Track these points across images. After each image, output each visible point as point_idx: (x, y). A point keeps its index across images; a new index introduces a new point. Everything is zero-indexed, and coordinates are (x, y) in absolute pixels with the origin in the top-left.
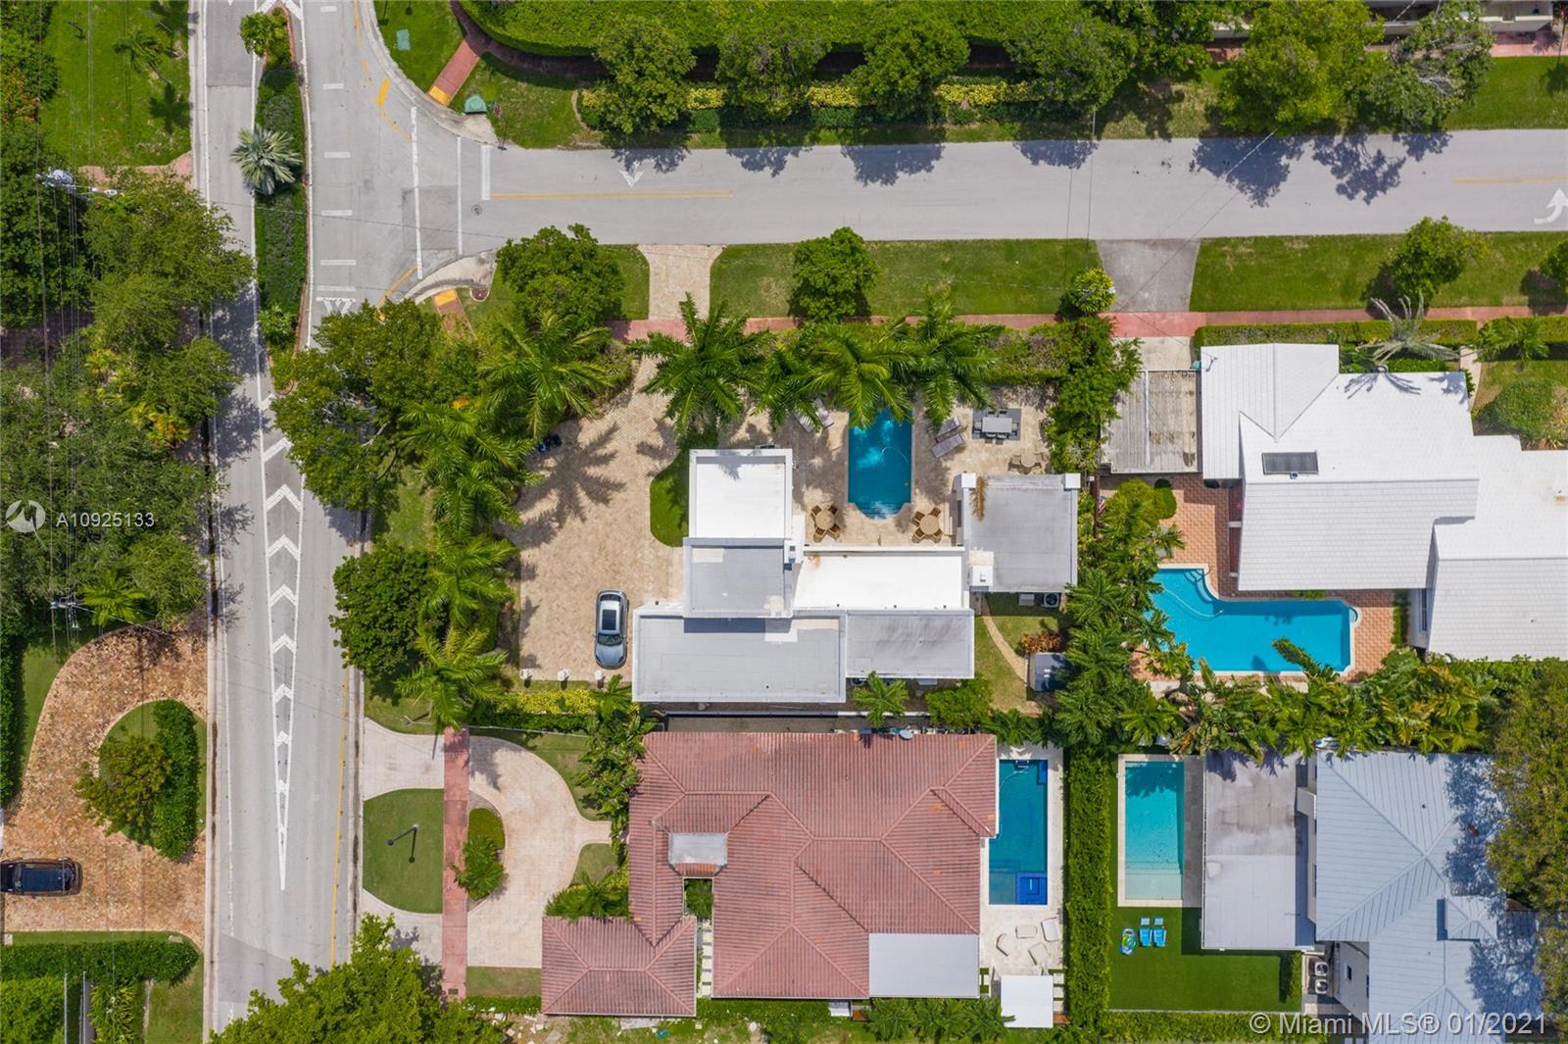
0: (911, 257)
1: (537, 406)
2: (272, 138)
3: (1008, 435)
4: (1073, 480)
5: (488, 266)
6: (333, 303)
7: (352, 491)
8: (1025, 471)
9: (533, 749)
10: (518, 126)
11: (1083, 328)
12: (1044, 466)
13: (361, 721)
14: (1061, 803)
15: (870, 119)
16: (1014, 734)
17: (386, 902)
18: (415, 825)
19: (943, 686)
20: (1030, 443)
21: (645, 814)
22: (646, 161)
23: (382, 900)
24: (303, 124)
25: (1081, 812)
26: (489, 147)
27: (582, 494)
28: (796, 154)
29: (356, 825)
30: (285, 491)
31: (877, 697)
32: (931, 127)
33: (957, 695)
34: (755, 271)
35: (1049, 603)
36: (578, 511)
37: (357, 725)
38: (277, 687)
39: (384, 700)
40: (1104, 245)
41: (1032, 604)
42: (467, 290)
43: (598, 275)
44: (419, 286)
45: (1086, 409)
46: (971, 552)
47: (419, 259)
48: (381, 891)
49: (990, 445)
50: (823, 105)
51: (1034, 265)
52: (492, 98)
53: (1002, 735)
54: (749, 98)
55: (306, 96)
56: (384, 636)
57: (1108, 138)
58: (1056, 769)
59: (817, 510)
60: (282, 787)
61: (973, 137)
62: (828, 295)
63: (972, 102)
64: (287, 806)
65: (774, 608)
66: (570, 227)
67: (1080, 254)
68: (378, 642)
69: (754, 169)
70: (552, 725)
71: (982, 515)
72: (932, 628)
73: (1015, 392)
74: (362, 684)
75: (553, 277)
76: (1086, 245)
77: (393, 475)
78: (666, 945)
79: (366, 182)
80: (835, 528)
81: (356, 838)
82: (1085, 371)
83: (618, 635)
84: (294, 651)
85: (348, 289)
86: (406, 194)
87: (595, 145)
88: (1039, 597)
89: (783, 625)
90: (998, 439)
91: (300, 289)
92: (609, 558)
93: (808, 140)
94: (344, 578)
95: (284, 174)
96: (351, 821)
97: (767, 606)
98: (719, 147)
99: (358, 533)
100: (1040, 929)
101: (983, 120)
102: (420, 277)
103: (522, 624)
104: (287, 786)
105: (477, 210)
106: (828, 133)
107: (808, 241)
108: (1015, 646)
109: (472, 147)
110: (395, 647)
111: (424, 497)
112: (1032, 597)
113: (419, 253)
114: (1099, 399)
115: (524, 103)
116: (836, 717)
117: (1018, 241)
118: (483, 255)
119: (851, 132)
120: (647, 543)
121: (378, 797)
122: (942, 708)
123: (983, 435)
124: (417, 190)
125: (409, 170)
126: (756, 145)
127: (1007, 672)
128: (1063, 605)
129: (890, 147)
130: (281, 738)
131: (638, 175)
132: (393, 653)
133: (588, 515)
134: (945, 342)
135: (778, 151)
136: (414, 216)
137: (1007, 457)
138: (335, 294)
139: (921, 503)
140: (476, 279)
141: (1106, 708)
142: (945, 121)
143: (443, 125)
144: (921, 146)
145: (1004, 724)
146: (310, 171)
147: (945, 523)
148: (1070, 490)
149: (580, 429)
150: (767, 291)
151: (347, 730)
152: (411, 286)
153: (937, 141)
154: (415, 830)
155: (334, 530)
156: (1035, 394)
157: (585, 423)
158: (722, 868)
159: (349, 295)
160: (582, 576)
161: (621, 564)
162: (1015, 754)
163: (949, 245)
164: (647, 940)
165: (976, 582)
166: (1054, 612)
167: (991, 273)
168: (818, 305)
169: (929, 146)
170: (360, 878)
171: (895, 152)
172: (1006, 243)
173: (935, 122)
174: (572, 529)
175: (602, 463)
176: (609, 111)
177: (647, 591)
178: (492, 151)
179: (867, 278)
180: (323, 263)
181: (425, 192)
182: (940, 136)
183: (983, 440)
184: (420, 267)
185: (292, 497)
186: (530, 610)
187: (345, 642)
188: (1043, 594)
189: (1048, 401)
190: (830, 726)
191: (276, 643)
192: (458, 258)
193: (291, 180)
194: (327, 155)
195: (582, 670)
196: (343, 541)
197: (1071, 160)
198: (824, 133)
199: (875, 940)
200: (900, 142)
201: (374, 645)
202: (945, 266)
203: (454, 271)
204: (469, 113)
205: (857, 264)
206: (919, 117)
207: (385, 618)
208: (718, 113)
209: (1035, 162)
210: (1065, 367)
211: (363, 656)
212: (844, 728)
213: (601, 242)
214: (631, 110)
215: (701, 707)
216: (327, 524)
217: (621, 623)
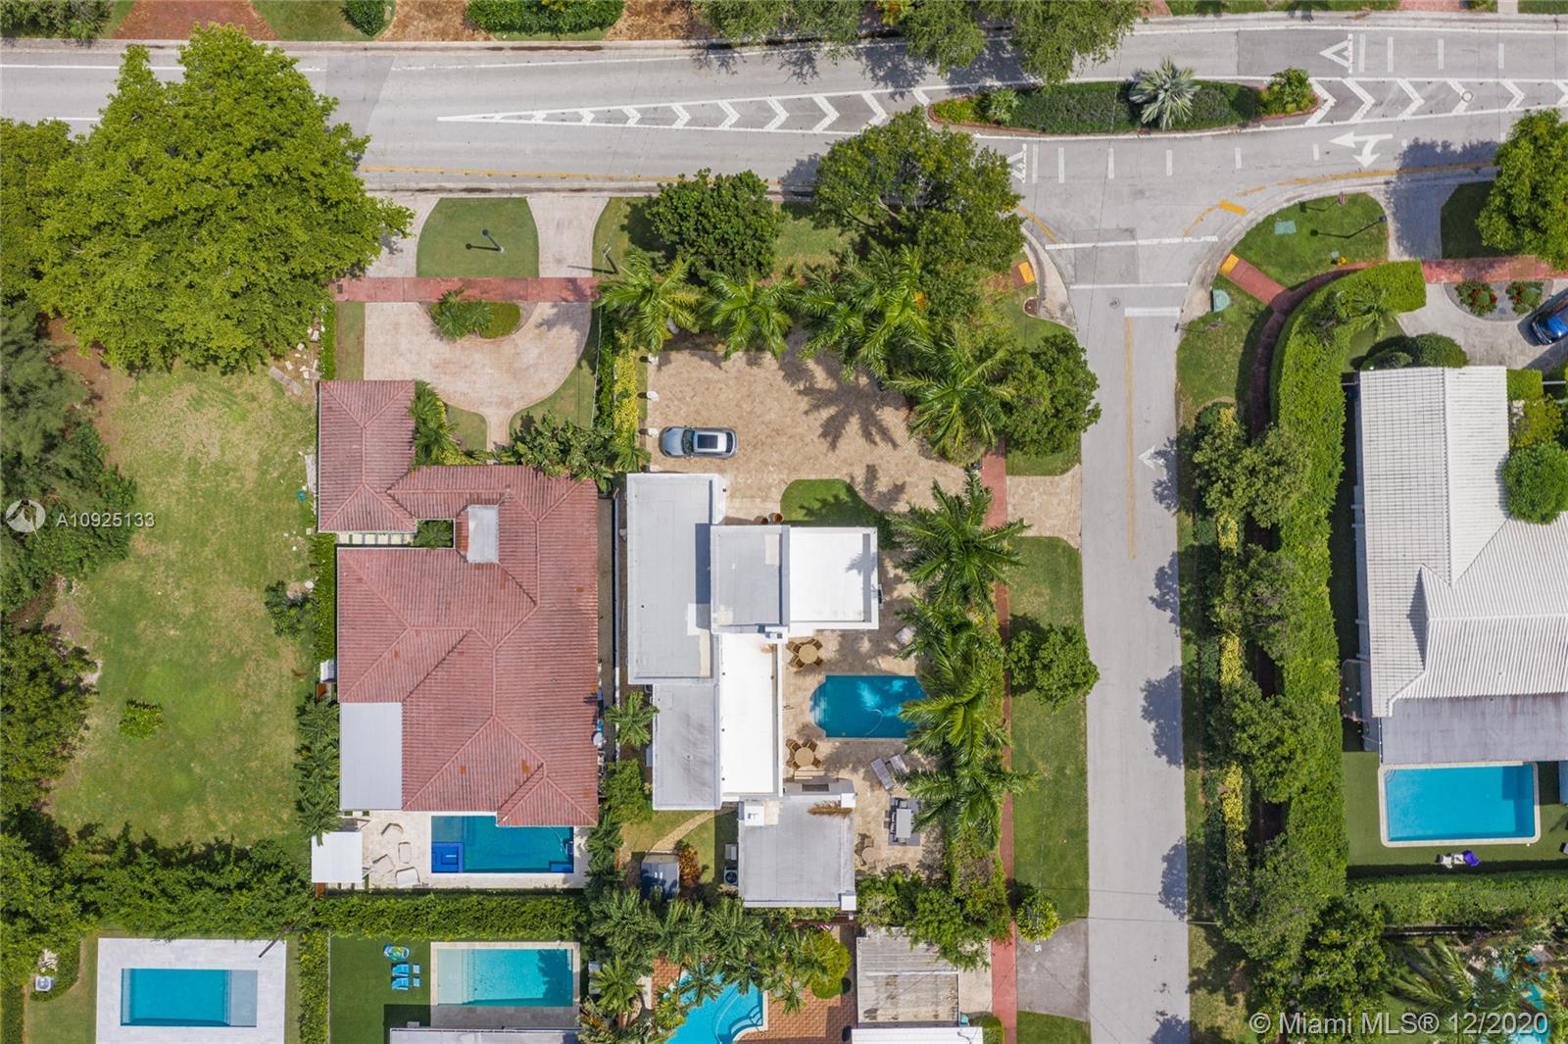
0: (1070, 736)
1: (919, 383)
2: (1185, 101)
3: (894, 833)
4: (850, 903)
5: (1059, 315)
6: (1020, 161)
7: (833, 189)
8: (859, 850)
9: (579, 365)
10: (1199, 344)
11: (1000, 913)
12: (863, 868)
13: (605, 194)
14: (531, 886)
15: (1207, 695)
16: (598, 844)
17: (427, 221)
18: (503, 249)
19: (645, 774)
20: (886, 855)
21: (516, 482)
22: (1165, 471)
23: (429, 218)
24: (1199, 129)
25: (523, 909)
26: (1178, 314)
27: (832, 411)
28: (1172, 620)
29: (502, 190)
30: (833, 115)
31: (633, 716)
32: (1199, 754)
33: (637, 792)
34: (1055, 579)
35: (728, 875)
36: (816, 407)
37: (600, 190)
38: (639, 110)
39: (626, 217)
40: (1083, 928)
41: (727, 857)
42: (1035, 294)
43: (1051, 432)
44: (1038, 246)
45: (919, 916)
46: (778, 803)
47: (1065, 246)
48: (438, 216)
49: (883, 815)
50: (1222, 649)
51: (1062, 857)
52: (1228, 317)
53: (597, 832)
54: (1228, 581)
55: (1229, 131)
56: (690, 225)
57: (1190, 931)
58: (565, 881)
59: (818, 646)
60: (539, 116)
61: (1190, 797)
62: (1032, 660)
63: (1225, 796)
64: (520, 121)
65: (721, 614)
66: (1097, 405)
67: (1074, 903)
68: (684, 218)
69: (1157, 579)
70: (603, 387)
71: (815, 813)
72: (703, 768)
73: (936, 840)
74: (642, 195)
75: (1048, 394)
76: (1082, 910)
77: (849, 222)
78: (388, 504)
79: (1141, 192)
80: (800, 664)
81: (489, 191)
82: (958, 915)
83: (692, 450)
84: (674, 127)
85: (1035, 176)
86: (1131, 233)
87: (1181, 421)
88: (733, 865)
89: (705, 621)
90: (890, 823)
91: (1034, 127)
92: (769, 440)
93: (1186, 632)
94: (746, 182)
95: (1149, 113)
96: (506, 185)
97: (722, 608)
98: (1179, 544)
99: (792, 188)
100: (407, 866)
101: (1207, 806)
102: (1048, 247)
103: (702, 353)
104: (540, 122)
105: (1114, 303)
106: (1194, 652)
107: (1085, 640)
108: (685, 841)
109: (1178, 299)
110: (679, 234)
111: (828, 254)
112: (734, 858)
113: (1071, 246)
114: (930, 930)
115: (1222, 349)
116: (614, 667)
117: (1087, 841)
118: (1069, 310)
119: (1195, 675)
120: (784, 477)
121: (530, 212)
122: (624, 776)
123: (894, 809)
124: (1134, 243)
125: (1154, 236)
126: (1182, 581)
127: (660, 833)
128: (725, 887)
129: (1179, 715)
130: (587, 115)
131: (1150, 463)
132: (672, 232)
133: (811, 417)
134: (985, 790)
135: (1175, 602)
136: (1108, 241)
137: (871, 833)
138: (1030, 162)
139: (826, 747)
140: (1047, 303)
141: (626, 943)
142: (1206, 769)
143: (1199, 269)
144: (1181, 745)
145: (608, 833)
146: (1152, 136)
147: (807, 772)
148: (840, 900)
149: (897, 409)
150: (1035, 592)
151: (596, 179)
152: (1038, 238)
153: (1186, 761)
154: (498, 249)
155: (794, 164)
156: (934, 860)
157: (903, 413)
158: (464, 558)
159: (1029, 176)
160: (751, 412)
161: (763, 451)
162: (579, 842)
163: (1082, 773)
164: (393, 485)
165: (748, 809)
166: (719, 877)
167: (1055, 815)
168: (1022, 651)
169: (1181, 754)
170: (451, 196)
171: (1176, 720)
172: (1085, 830)
173: (1205, 759)
174: (796, 402)
175: (864, 431)
176: (1214, 438)
177: (736, 476)
178: (1173, 318)
179: (1050, 698)
180: (1061, 150)
181: (1132, 252)
182: (1191, 764)
183: (888, 809)
184: (1058, 247)
185: (827, 122)
186: (716, 361)
187: (683, 186)
188: (736, 868)
189: (927, 872)
190: (605, 659)
191: (681, 109)
192: (1067, 285)
193: (1144, 119)
194: (1169, 153)
195: (657, 413)
196: (784, 174)
197: (1168, 894)
198: (1193, 648)
199: (396, 709)
200: (1185, 724)
201: (681, 215)
202: (1061, 769)
203: (1053, 281)
204: (1212, 294)
205: (1063, 688)
206: (1210, 745)
207: (707, 226)
208: (1213, 543)
209: (1166, 859)
210: (960, 894)
211: (669, 204)
212: (603, 673)
213: (1083, 435)
214: (1216, 461)
215: (622, 532)
216: (800, 158)
217: (705, 454)
